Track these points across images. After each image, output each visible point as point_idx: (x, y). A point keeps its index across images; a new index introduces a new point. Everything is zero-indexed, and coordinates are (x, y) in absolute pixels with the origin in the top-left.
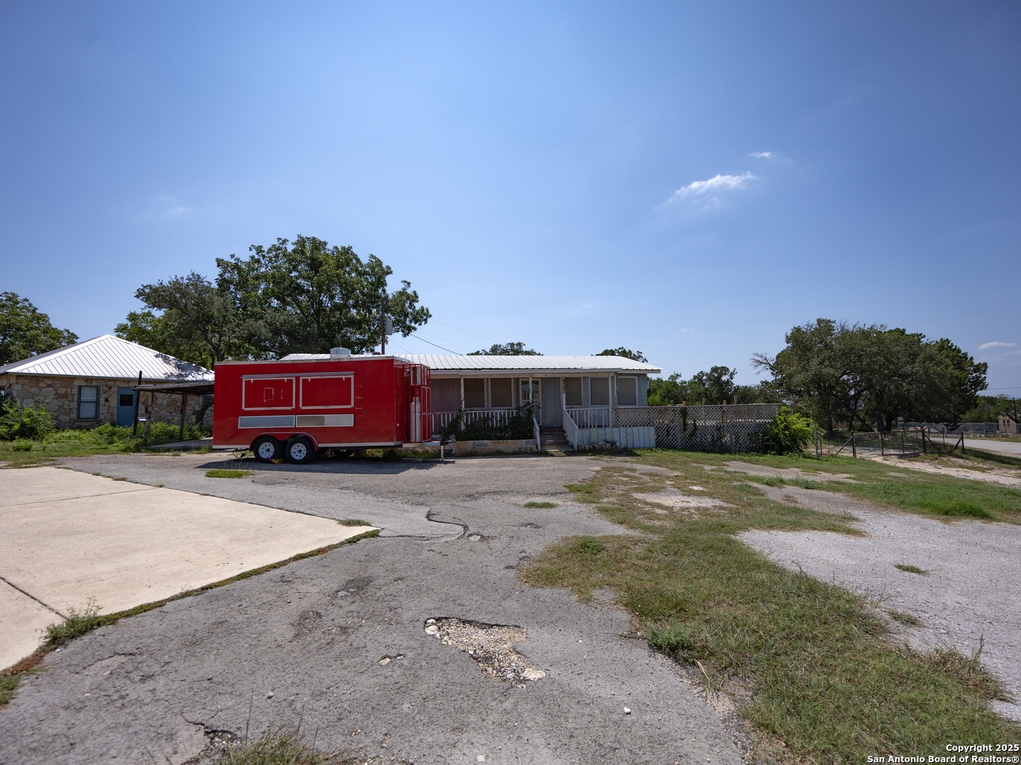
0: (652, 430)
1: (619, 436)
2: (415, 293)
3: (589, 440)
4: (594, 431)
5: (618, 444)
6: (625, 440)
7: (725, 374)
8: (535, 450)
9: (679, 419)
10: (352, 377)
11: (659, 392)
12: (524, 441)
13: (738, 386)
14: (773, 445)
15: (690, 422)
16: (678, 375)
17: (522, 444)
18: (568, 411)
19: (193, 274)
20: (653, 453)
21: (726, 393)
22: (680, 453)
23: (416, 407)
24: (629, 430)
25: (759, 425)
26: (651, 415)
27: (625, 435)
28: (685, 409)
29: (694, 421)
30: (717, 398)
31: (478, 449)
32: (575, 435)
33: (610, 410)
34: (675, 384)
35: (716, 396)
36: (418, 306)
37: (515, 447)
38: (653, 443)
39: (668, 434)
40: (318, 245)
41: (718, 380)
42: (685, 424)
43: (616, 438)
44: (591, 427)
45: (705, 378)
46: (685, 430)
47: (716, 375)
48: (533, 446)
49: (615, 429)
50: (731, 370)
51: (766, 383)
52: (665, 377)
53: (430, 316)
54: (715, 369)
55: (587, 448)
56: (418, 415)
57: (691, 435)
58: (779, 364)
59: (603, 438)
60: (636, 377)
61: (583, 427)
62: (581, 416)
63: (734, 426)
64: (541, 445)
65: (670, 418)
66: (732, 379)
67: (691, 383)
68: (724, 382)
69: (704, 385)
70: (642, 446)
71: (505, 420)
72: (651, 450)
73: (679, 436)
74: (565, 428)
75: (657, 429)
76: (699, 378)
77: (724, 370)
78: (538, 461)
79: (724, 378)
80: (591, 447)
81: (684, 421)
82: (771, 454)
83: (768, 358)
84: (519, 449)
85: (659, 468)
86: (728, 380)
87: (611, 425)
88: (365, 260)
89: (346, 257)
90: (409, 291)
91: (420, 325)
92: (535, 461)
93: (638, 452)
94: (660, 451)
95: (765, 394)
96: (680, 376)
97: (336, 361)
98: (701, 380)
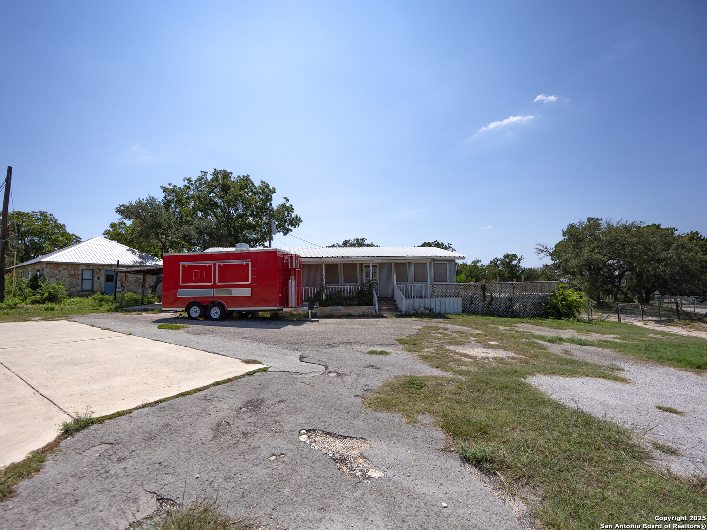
0: (460, 300)
1: (435, 304)
2: (291, 205)
3: (413, 307)
4: (417, 301)
5: (434, 310)
6: (439, 307)
7: (515, 259)
8: (374, 313)
9: (479, 293)
10: (250, 263)
11: (464, 272)
12: (366, 307)
13: (525, 269)
14: (553, 312)
15: (488, 294)
16: (478, 261)
17: (365, 309)
18: (398, 286)
19: (150, 197)
20: (460, 317)
21: (515, 273)
22: (481, 317)
23: (292, 283)
24: (443, 300)
25: (542, 297)
26: (459, 289)
27: (439, 304)
28: (484, 285)
29: (492, 294)
30: (508, 277)
31: (334, 313)
32: (403, 303)
33: (428, 285)
34: (476, 267)
35: (508, 275)
36: (293, 215)
37: (360, 311)
38: (460, 310)
39: (472, 303)
40: (226, 175)
41: (509, 264)
42: (484, 296)
43: (433, 306)
44: (414, 297)
45: (499, 262)
46: (484, 300)
47: (507, 260)
48: (373, 310)
49: (432, 299)
50: (519, 256)
51: (547, 266)
52: (469, 261)
53: (302, 222)
54: (506, 256)
55: (412, 313)
56: (293, 288)
57: (489, 304)
58: (558, 252)
59: (423, 305)
60: (447, 262)
61: (409, 298)
62: (407, 290)
63: (522, 298)
64: (379, 310)
65: (473, 291)
66: (520, 263)
67: (488, 266)
68: (514, 265)
69: (498, 267)
70: (452, 311)
71: (353, 292)
72: (459, 314)
73: (480, 304)
74: (396, 298)
75: (463, 299)
76: (494, 263)
77: (514, 256)
78: (376, 321)
79: (514, 262)
80: (415, 312)
81: (484, 294)
82: (551, 319)
83: (548, 247)
84: (363, 312)
85: (465, 328)
86: (517, 264)
87: (429, 296)
88: (258, 184)
89: (245, 182)
90: (288, 204)
91: (295, 227)
92: (375, 321)
93: (449, 316)
94: (466, 315)
95: (546, 274)
96: (480, 261)
97: (240, 252)
98: (496, 264)
